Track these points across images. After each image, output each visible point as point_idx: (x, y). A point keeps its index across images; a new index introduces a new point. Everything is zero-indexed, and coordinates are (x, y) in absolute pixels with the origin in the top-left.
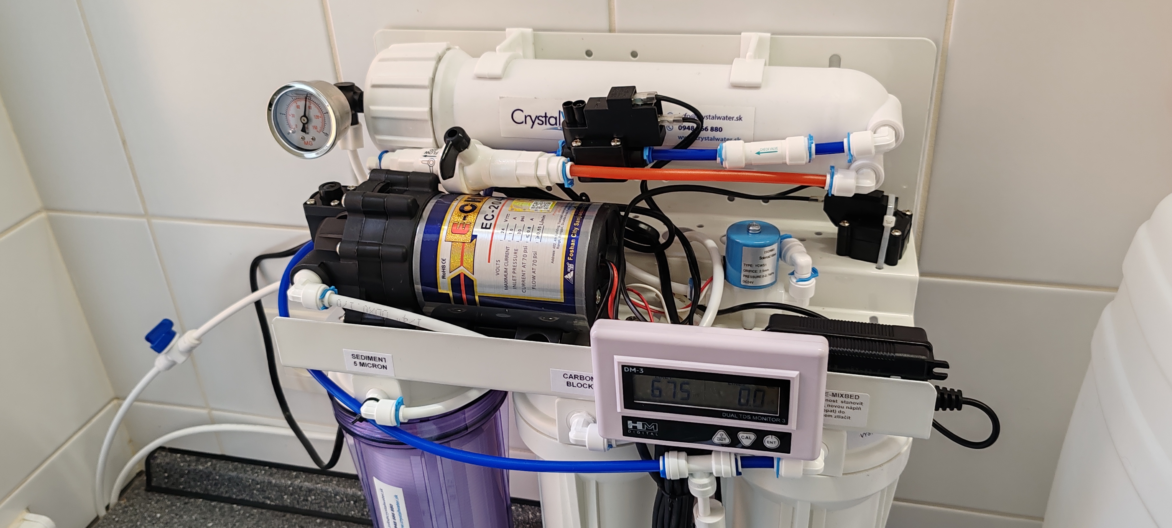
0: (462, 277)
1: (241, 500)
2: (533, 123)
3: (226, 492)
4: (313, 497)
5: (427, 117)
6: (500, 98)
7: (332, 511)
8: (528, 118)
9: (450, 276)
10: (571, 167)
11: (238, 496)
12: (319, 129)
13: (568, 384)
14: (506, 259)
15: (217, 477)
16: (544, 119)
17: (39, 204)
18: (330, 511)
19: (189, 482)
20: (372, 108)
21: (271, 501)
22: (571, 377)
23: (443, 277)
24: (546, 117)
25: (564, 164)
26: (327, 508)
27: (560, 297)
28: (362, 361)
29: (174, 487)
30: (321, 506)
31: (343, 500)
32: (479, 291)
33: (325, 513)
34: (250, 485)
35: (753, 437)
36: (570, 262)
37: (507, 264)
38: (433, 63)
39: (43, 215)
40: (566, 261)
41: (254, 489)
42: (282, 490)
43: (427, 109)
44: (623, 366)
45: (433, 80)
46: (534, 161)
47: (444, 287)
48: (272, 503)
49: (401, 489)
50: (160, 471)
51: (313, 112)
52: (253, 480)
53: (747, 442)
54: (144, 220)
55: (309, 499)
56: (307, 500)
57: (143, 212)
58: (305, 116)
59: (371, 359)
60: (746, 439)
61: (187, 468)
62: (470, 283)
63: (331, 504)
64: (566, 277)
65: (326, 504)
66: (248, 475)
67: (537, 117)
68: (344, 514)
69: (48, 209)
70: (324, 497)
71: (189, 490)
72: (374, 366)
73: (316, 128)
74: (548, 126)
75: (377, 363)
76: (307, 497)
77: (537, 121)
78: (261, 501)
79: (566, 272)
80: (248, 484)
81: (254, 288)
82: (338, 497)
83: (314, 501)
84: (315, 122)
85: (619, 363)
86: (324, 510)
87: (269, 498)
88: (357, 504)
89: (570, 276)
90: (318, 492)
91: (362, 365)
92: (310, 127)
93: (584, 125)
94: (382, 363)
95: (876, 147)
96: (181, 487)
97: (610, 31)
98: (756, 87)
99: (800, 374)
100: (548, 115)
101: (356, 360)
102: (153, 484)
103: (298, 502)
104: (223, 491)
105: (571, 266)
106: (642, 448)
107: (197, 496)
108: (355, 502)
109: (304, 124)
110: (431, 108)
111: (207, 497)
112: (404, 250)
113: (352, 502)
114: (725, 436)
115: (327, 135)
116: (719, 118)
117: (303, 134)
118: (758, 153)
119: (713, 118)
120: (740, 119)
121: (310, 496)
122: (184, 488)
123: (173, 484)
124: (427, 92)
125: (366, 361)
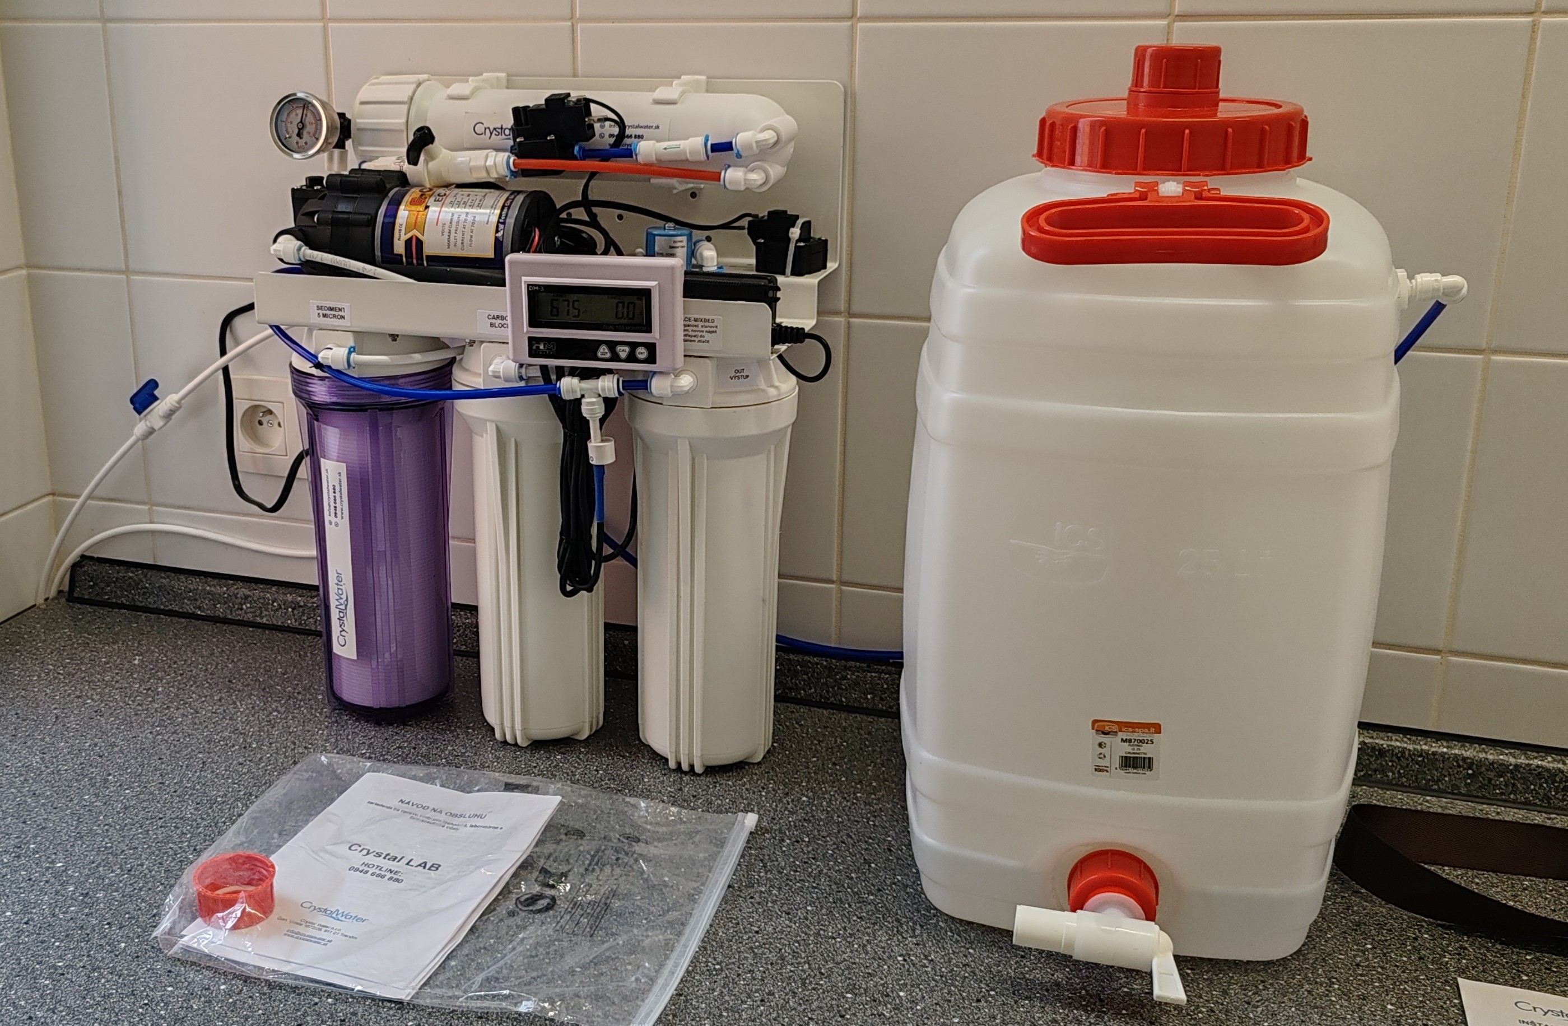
0: (414, 240)
1: (169, 610)
2: (491, 134)
3: (155, 602)
4: (248, 605)
5: (404, 128)
6: (466, 113)
7: (267, 620)
8: (487, 130)
9: (405, 237)
10: (514, 160)
11: (167, 606)
12: (311, 135)
13: (492, 325)
14: (451, 223)
15: (147, 585)
16: (500, 131)
17: (22, 261)
18: (264, 621)
19: (116, 592)
20: (358, 121)
21: (202, 612)
22: (494, 318)
23: (399, 239)
24: (502, 128)
25: (509, 157)
26: (262, 618)
27: (491, 254)
28: (324, 312)
29: (98, 598)
30: (256, 616)
31: (281, 608)
32: (428, 250)
33: (260, 623)
34: (181, 594)
35: (627, 349)
36: (502, 223)
37: (450, 227)
38: (414, 86)
39: (24, 272)
40: (498, 222)
41: (185, 598)
42: (215, 598)
43: (404, 120)
44: (528, 285)
45: (412, 99)
46: (485, 155)
47: (399, 247)
48: (203, 614)
49: (345, 465)
50: (86, 579)
51: (309, 118)
52: (186, 587)
53: (623, 355)
54: (124, 277)
55: (244, 607)
56: (242, 609)
57: (124, 267)
58: (301, 122)
59: (331, 309)
60: (623, 352)
61: (115, 575)
62: (420, 243)
63: (267, 613)
64: (497, 235)
65: (261, 612)
66: (180, 584)
67: (495, 129)
68: (280, 623)
69: (28, 266)
70: (260, 605)
71: (114, 601)
72: (334, 316)
73: (309, 133)
74: (503, 136)
75: (336, 313)
76: (242, 605)
77: (495, 132)
78: (190, 611)
79: (497, 231)
80: (179, 591)
81: (223, 352)
82: (275, 604)
83: (249, 610)
84: (310, 128)
85: (525, 282)
86: (258, 620)
87: (199, 608)
88: (296, 612)
89: (500, 234)
90: (255, 599)
91: (324, 316)
92: (305, 133)
93: (527, 124)
94: (340, 313)
95: (757, 142)
96: (106, 597)
97: (575, 76)
98: (672, 103)
99: (659, 284)
100: (504, 127)
101: (320, 311)
102: (75, 595)
103: (231, 611)
104: (151, 602)
105: (501, 226)
106: (544, 369)
107: (122, 606)
108: (293, 609)
109: (300, 130)
110: (407, 121)
111: (134, 608)
112: (370, 217)
113: (290, 610)
114: (606, 350)
115: (318, 139)
116: (641, 127)
117: (298, 138)
118: (665, 149)
119: (637, 127)
120: (657, 127)
121: (245, 603)
122: (109, 599)
123: (97, 594)
124: (406, 107)
125: (328, 312)
